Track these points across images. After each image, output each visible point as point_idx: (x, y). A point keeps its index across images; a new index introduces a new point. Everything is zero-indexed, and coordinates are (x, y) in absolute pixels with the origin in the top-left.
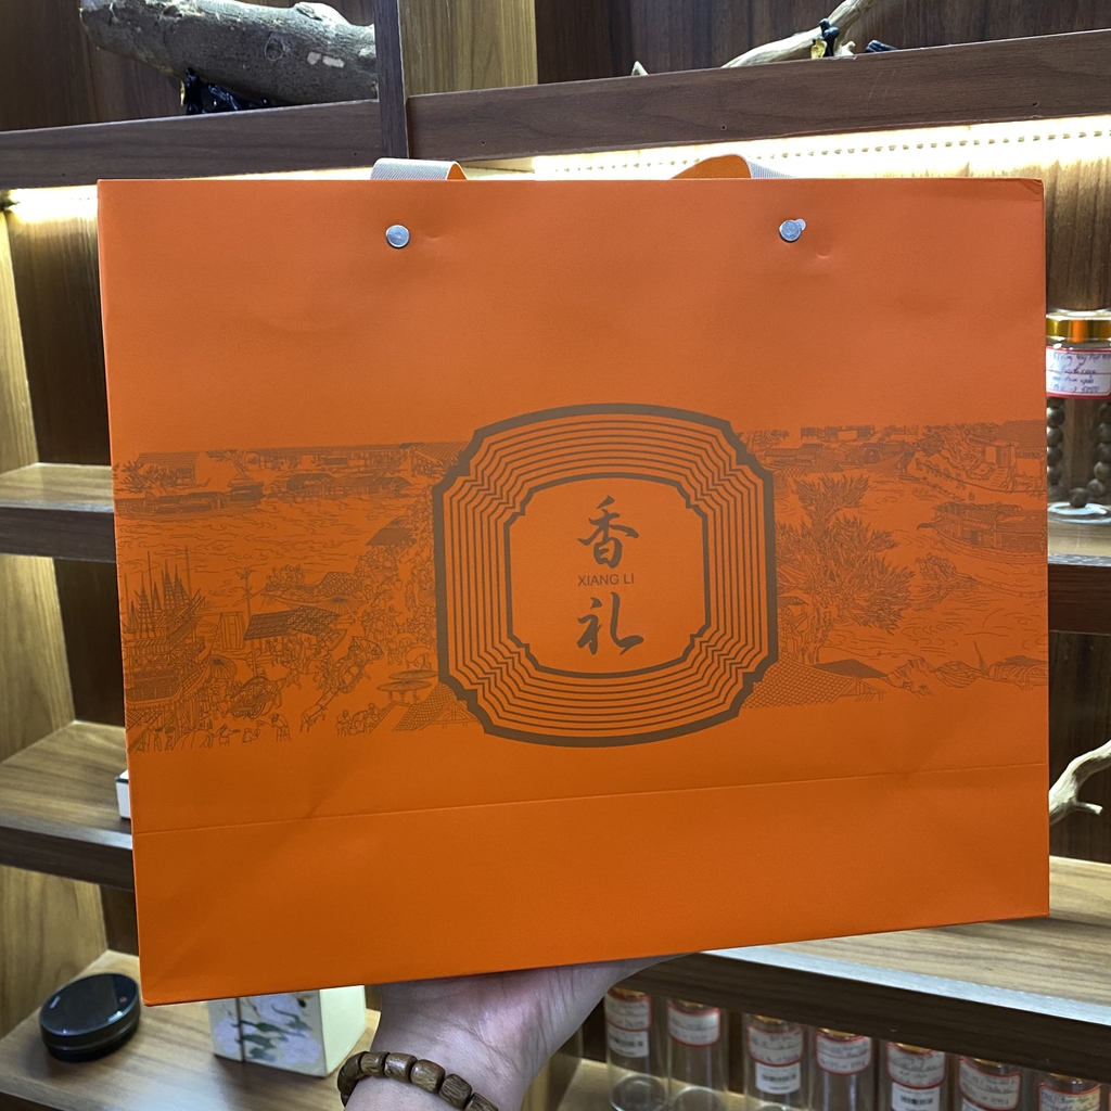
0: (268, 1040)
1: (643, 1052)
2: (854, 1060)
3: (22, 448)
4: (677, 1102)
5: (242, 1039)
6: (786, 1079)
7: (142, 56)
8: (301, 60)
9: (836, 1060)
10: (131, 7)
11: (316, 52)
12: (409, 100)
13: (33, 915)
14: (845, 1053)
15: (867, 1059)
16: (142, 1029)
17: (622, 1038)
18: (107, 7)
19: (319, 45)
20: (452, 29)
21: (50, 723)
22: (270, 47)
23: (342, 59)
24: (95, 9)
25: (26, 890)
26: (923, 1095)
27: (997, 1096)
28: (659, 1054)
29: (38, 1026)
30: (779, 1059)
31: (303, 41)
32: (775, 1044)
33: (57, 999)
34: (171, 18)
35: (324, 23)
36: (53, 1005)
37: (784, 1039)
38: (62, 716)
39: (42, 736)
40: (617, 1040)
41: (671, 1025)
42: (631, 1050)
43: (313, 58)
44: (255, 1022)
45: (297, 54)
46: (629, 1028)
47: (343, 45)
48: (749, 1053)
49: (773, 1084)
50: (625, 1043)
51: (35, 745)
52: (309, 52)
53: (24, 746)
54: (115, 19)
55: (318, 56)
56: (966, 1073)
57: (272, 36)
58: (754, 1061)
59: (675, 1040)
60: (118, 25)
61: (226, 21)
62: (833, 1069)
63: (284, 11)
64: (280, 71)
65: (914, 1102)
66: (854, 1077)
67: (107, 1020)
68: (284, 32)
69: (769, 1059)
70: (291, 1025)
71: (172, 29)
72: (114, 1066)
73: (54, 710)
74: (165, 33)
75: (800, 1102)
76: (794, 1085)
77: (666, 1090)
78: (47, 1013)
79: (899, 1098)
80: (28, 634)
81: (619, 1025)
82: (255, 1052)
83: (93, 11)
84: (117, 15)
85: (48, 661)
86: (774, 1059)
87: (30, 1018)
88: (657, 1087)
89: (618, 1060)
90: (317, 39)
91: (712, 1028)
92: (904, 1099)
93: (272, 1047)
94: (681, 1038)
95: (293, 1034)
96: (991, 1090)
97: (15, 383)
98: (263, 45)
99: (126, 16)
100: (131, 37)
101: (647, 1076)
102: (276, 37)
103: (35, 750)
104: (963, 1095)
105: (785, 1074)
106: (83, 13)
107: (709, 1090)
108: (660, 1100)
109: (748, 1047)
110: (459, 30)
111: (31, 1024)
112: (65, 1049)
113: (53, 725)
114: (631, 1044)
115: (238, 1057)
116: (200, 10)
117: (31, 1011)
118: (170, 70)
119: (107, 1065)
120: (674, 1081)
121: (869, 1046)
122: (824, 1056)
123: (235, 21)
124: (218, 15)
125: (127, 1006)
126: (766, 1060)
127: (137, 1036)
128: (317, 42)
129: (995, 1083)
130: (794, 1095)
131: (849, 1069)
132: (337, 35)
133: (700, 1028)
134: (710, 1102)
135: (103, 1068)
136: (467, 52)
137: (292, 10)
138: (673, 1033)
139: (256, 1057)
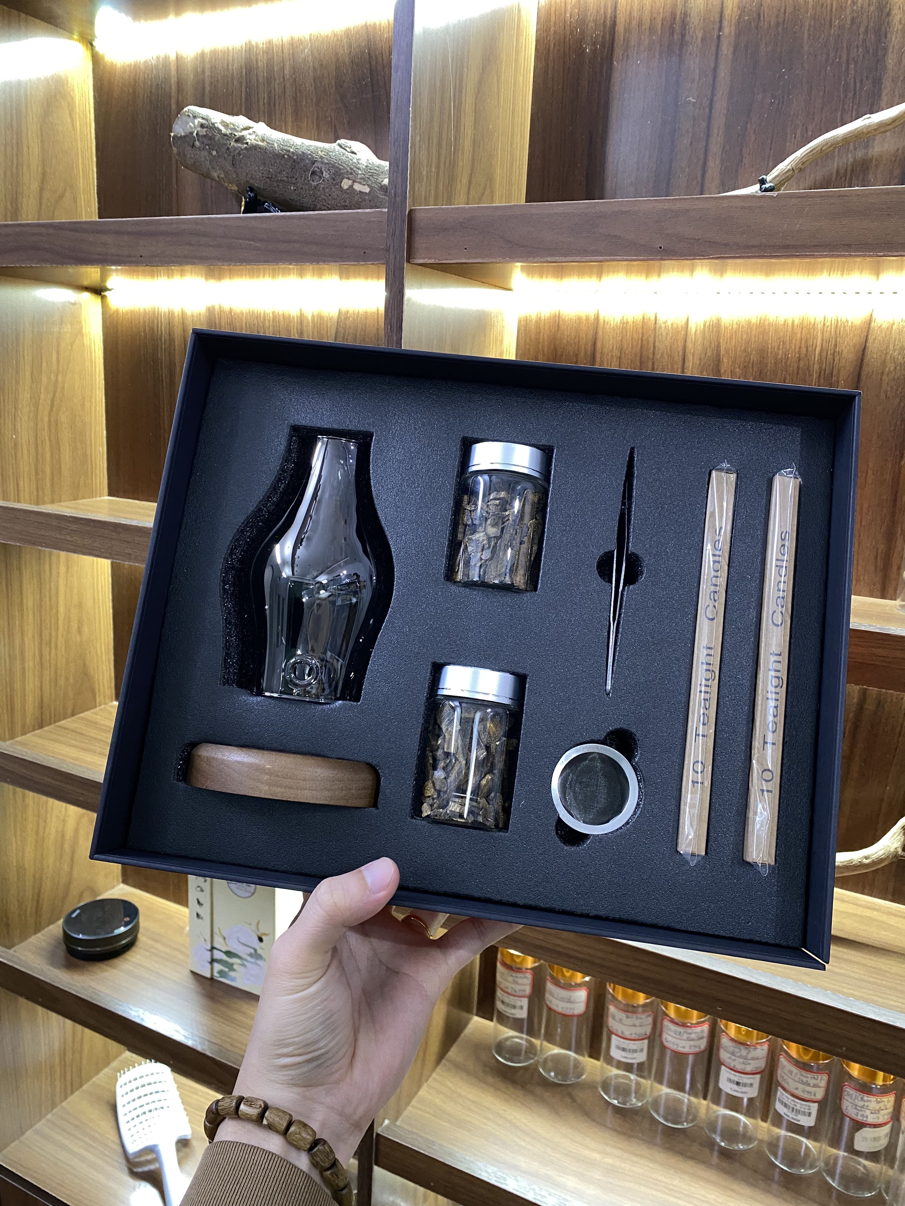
0: (232, 964)
1: (523, 1014)
2: (692, 1043)
3: (96, 484)
4: (546, 1059)
5: (213, 961)
6: (635, 1051)
7: (215, 175)
8: (336, 184)
9: (678, 1041)
10: (210, 135)
11: (348, 179)
12: (411, 211)
13: (67, 846)
14: (685, 1036)
15: (703, 1044)
16: (139, 943)
17: (506, 1000)
18: (192, 133)
19: (351, 174)
20: (454, 162)
21: (95, 701)
22: (314, 173)
23: (368, 185)
24: (183, 134)
25: (64, 826)
26: (745, 1079)
27: (808, 1089)
28: (536, 1020)
29: (61, 931)
30: (631, 1034)
31: (340, 169)
32: (629, 1021)
33: (78, 911)
34: (240, 145)
35: (357, 157)
36: (74, 915)
37: (637, 1018)
38: (104, 697)
39: (88, 709)
40: (503, 1002)
41: (547, 996)
42: (513, 1011)
43: (346, 184)
44: (224, 950)
45: (334, 180)
46: (513, 993)
47: (371, 174)
48: (608, 1027)
49: (623, 1054)
50: (508, 1005)
51: (82, 715)
52: (343, 179)
53: (73, 715)
54: (197, 143)
55: (350, 182)
56: (784, 1067)
57: (316, 164)
58: (610, 1033)
59: (550, 1009)
60: (199, 148)
61: (282, 150)
62: (674, 1048)
63: (327, 146)
64: (319, 193)
65: (738, 1084)
66: (691, 1058)
67: (113, 932)
68: (326, 161)
69: (623, 1033)
70: (251, 955)
71: (239, 154)
72: (114, 967)
73: (99, 690)
74: (234, 156)
75: (646, 1074)
76: (642, 1057)
77: (539, 1048)
78: (69, 921)
79: (726, 1078)
80: (86, 630)
81: (506, 990)
82: (221, 972)
83: (181, 136)
84: (198, 140)
85: (99, 652)
86: (627, 1034)
87: (56, 924)
88: (531, 1045)
89: (503, 1019)
90: (351, 169)
91: (580, 1002)
92: (730, 1080)
93: (234, 970)
94: (554, 1007)
95: (252, 963)
96: (803, 1083)
97: (95, 431)
98: (308, 171)
99: (206, 141)
100: (208, 158)
101: (524, 1036)
102: (319, 165)
103: (83, 719)
104: (779, 1084)
105: (634, 1047)
106: (173, 138)
107: (572, 1054)
108: (532, 1056)
109: (607, 1022)
110: (461, 164)
111: (56, 929)
112: (80, 949)
113: (98, 701)
114: (514, 1007)
115: (208, 975)
116: (263, 140)
117: (58, 919)
118: (235, 188)
119: (111, 966)
120: (545, 1044)
121: (706, 1033)
122: (667, 1036)
123: (289, 151)
124: (276, 145)
125: (129, 925)
126: (620, 1033)
127: (134, 949)
128: (351, 172)
129: (807, 1077)
130: (641, 1065)
131: (686, 1050)
132: (366, 166)
133: (569, 1001)
134: (572, 1063)
135: (105, 967)
136: (465, 181)
137: (335, 145)
138: (548, 1003)
139: (221, 977)
